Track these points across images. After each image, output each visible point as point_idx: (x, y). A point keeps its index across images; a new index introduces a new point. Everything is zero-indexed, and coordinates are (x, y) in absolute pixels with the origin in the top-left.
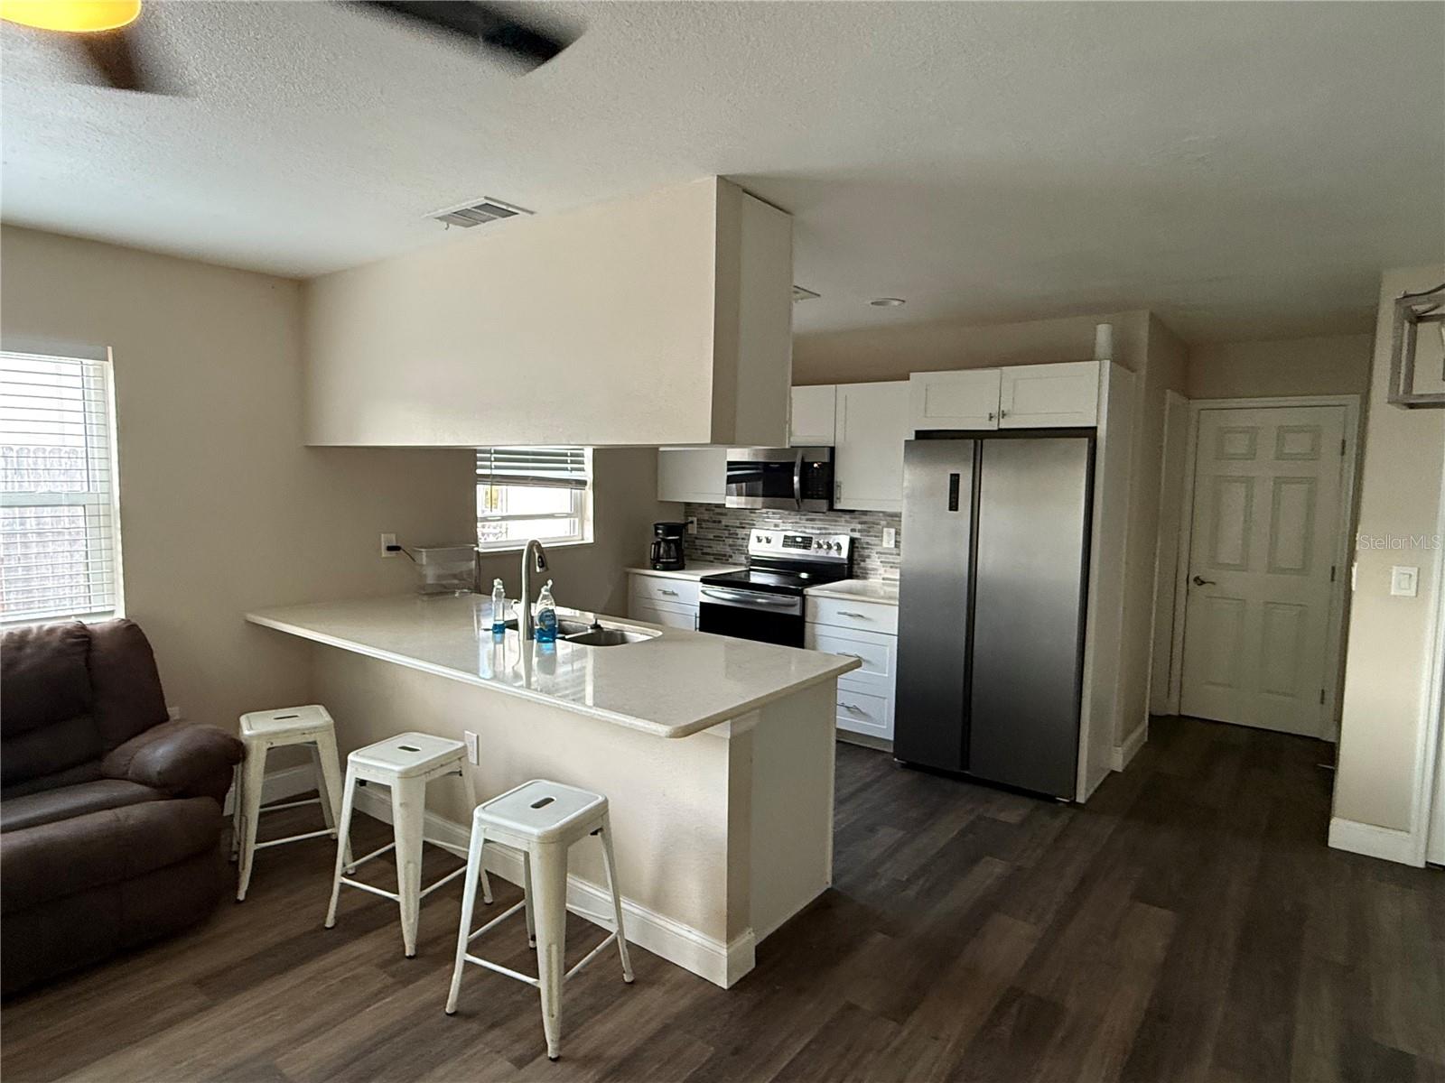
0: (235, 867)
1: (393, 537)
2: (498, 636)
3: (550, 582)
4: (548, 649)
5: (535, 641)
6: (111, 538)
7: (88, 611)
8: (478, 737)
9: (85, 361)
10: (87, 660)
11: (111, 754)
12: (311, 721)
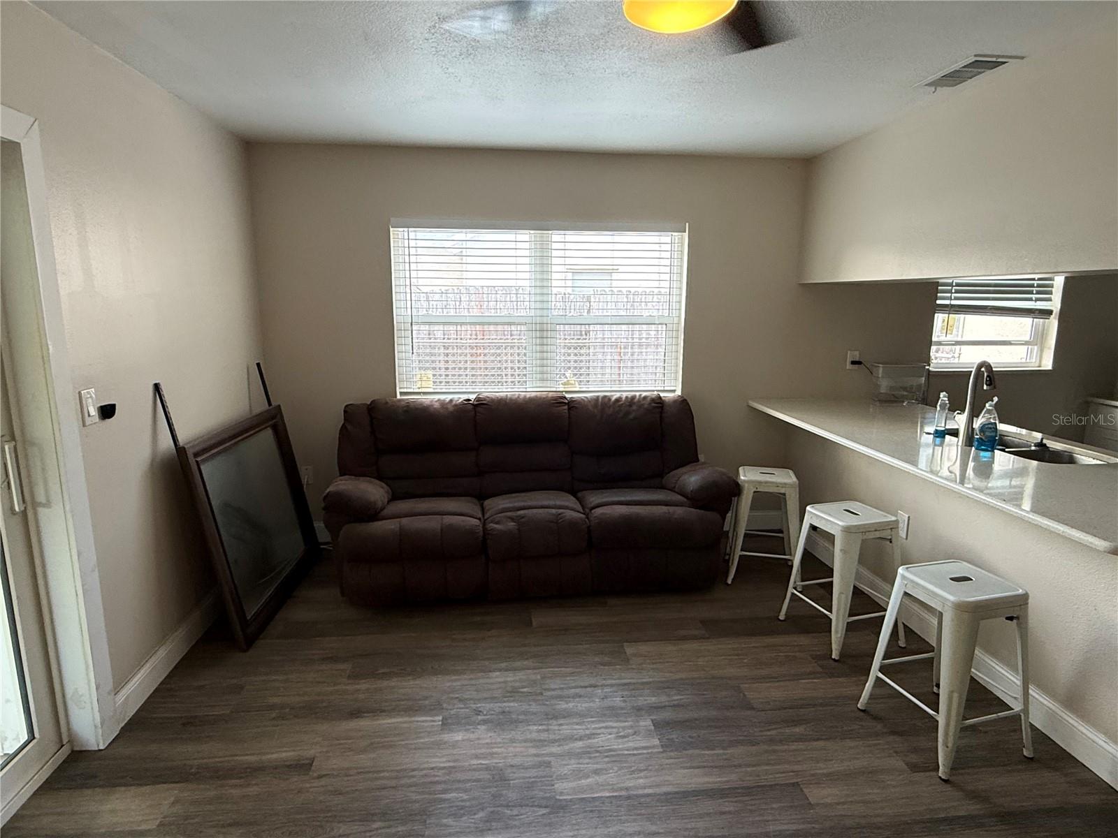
0: (727, 563)
1: (857, 353)
2: (938, 440)
3: (996, 399)
4: (985, 457)
5: (973, 448)
6: (677, 345)
7: (662, 389)
8: (909, 517)
9: (674, 234)
10: (661, 417)
11: (668, 475)
12: (783, 479)
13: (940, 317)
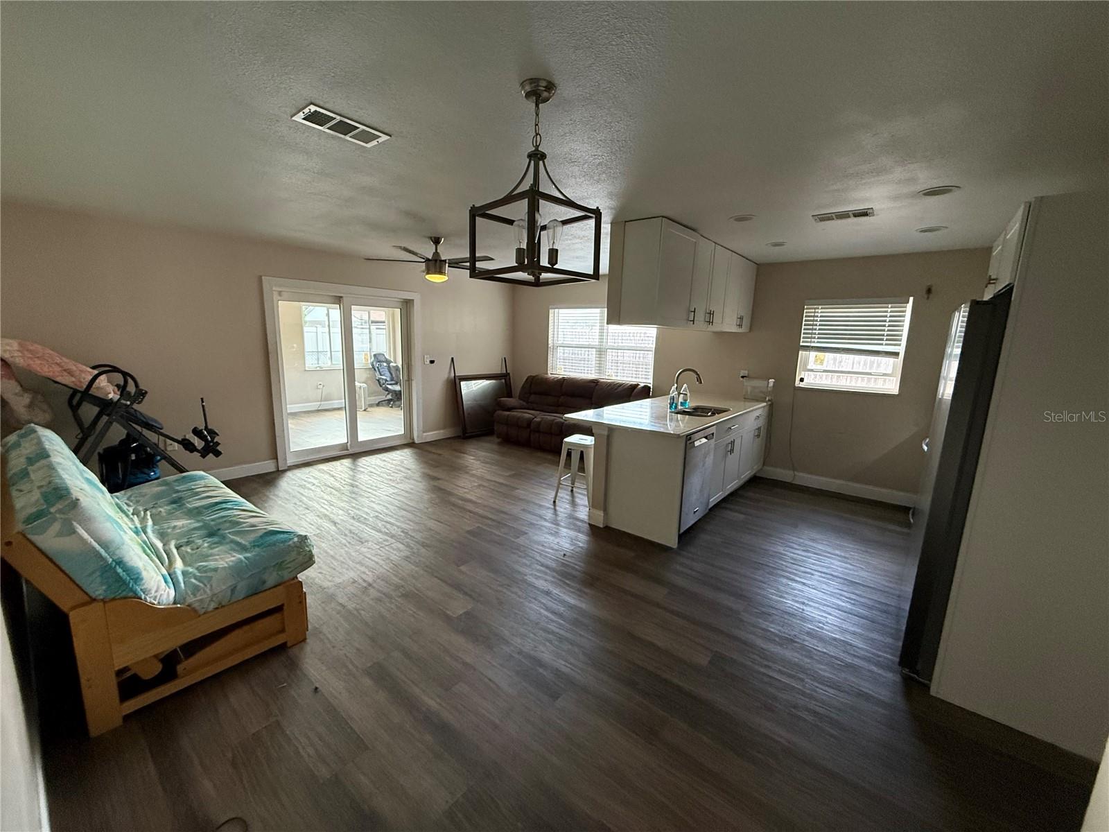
13: (813, 354)
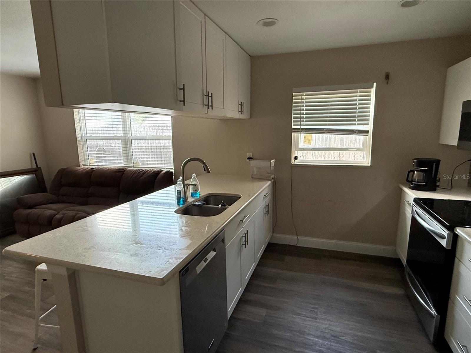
1: (251, 154)
13: (302, 135)
